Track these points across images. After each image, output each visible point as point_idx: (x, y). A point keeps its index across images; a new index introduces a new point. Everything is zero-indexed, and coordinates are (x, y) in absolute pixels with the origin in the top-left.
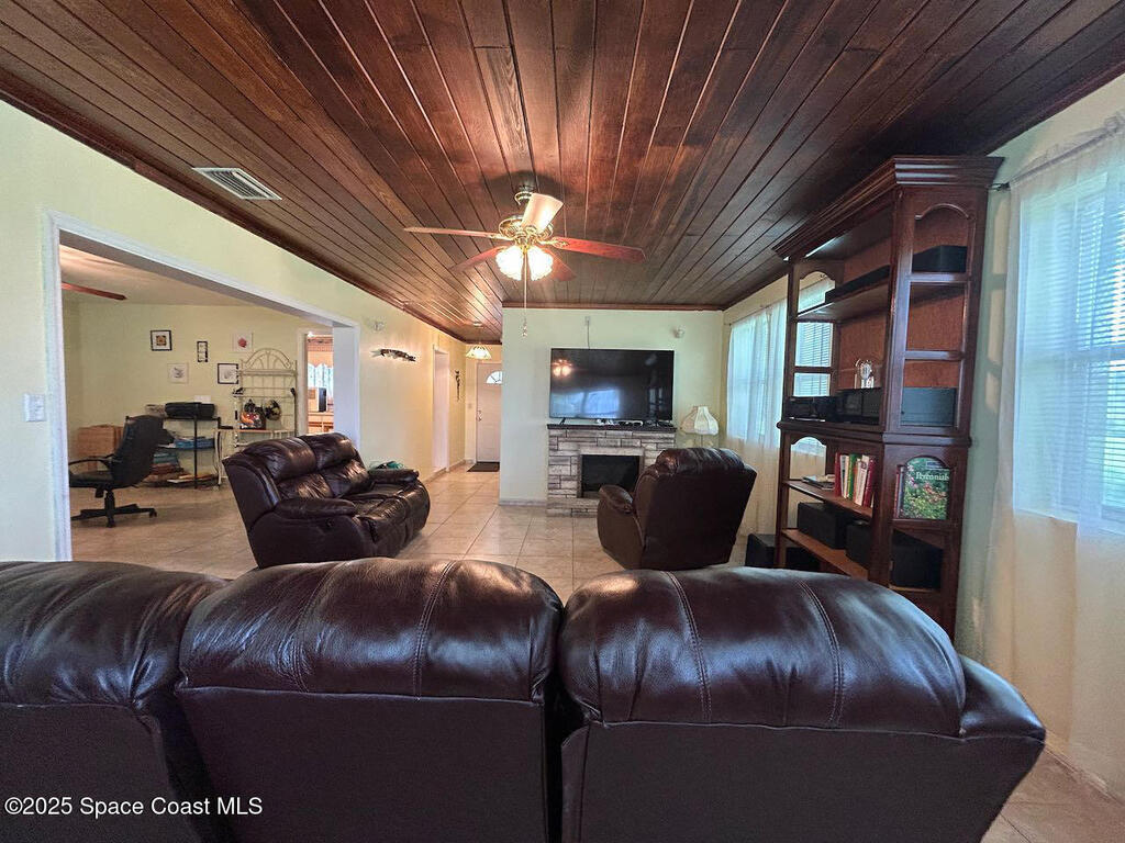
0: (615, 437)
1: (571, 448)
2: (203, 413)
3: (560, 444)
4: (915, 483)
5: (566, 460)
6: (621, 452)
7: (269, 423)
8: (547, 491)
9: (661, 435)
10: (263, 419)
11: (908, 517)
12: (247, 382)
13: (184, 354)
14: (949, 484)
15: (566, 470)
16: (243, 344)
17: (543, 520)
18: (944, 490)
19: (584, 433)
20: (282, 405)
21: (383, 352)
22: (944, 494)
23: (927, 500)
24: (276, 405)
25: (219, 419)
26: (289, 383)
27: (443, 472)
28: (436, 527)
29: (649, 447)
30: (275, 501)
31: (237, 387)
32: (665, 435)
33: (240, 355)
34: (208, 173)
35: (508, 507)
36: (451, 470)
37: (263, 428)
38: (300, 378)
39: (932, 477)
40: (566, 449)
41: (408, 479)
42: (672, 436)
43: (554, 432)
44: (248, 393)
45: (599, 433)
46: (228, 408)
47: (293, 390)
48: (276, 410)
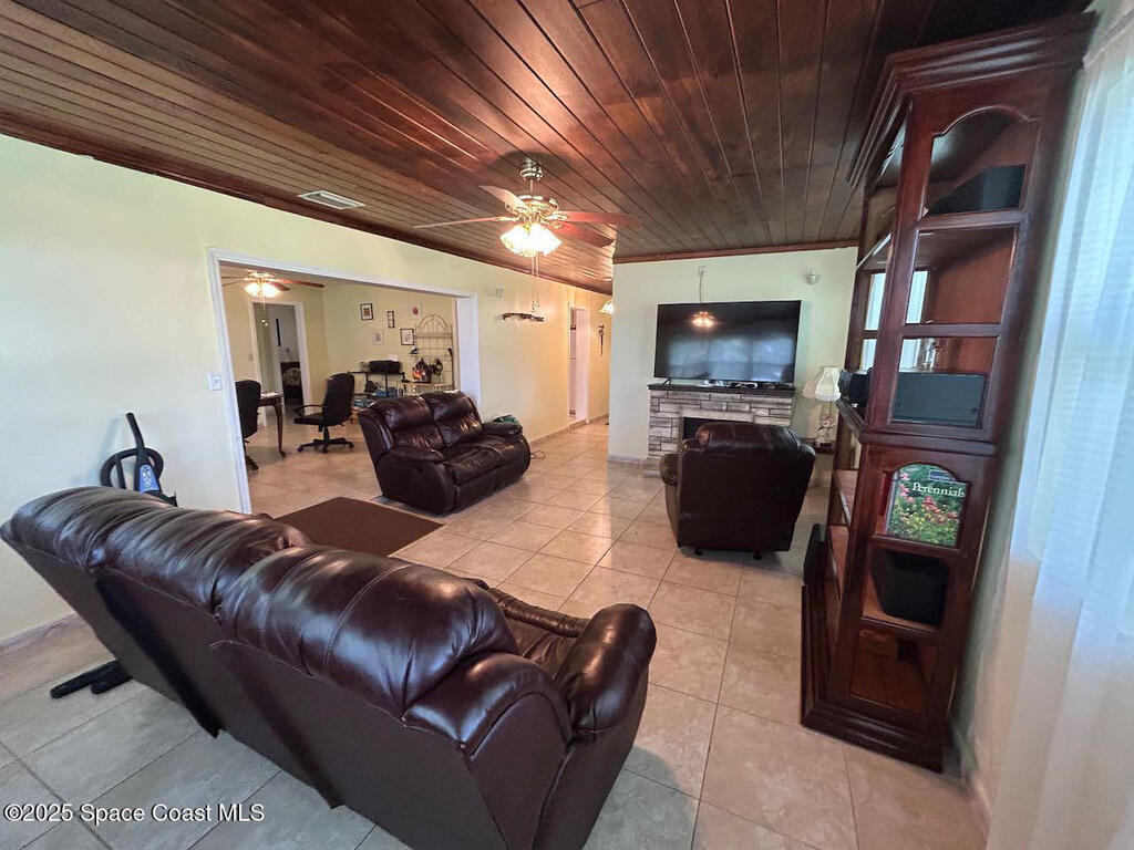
0: (720, 401)
1: (673, 410)
2: (392, 368)
3: (661, 405)
4: (909, 495)
5: (668, 422)
6: (726, 417)
7: (434, 376)
8: (647, 452)
9: (776, 400)
10: (429, 374)
11: (897, 536)
12: (420, 344)
13: (381, 322)
14: (965, 503)
15: (666, 432)
16: (416, 312)
17: (640, 479)
18: (956, 508)
19: (687, 395)
20: (444, 363)
21: (505, 316)
22: (954, 514)
23: (928, 519)
24: (439, 362)
25: (403, 374)
26: (446, 344)
27: (583, 424)
28: (537, 475)
29: (760, 412)
30: (389, 447)
31: (413, 348)
32: (780, 400)
33: (413, 321)
34: (309, 196)
35: (615, 464)
36: (591, 422)
37: (429, 382)
38: (455, 339)
39: (937, 491)
40: (668, 411)
41: (511, 433)
42: (789, 401)
43: (656, 393)
44: (421, 354)
45: (703, 396)
46: (409, 365)
47: (450, 350)
48: (439, 367)
